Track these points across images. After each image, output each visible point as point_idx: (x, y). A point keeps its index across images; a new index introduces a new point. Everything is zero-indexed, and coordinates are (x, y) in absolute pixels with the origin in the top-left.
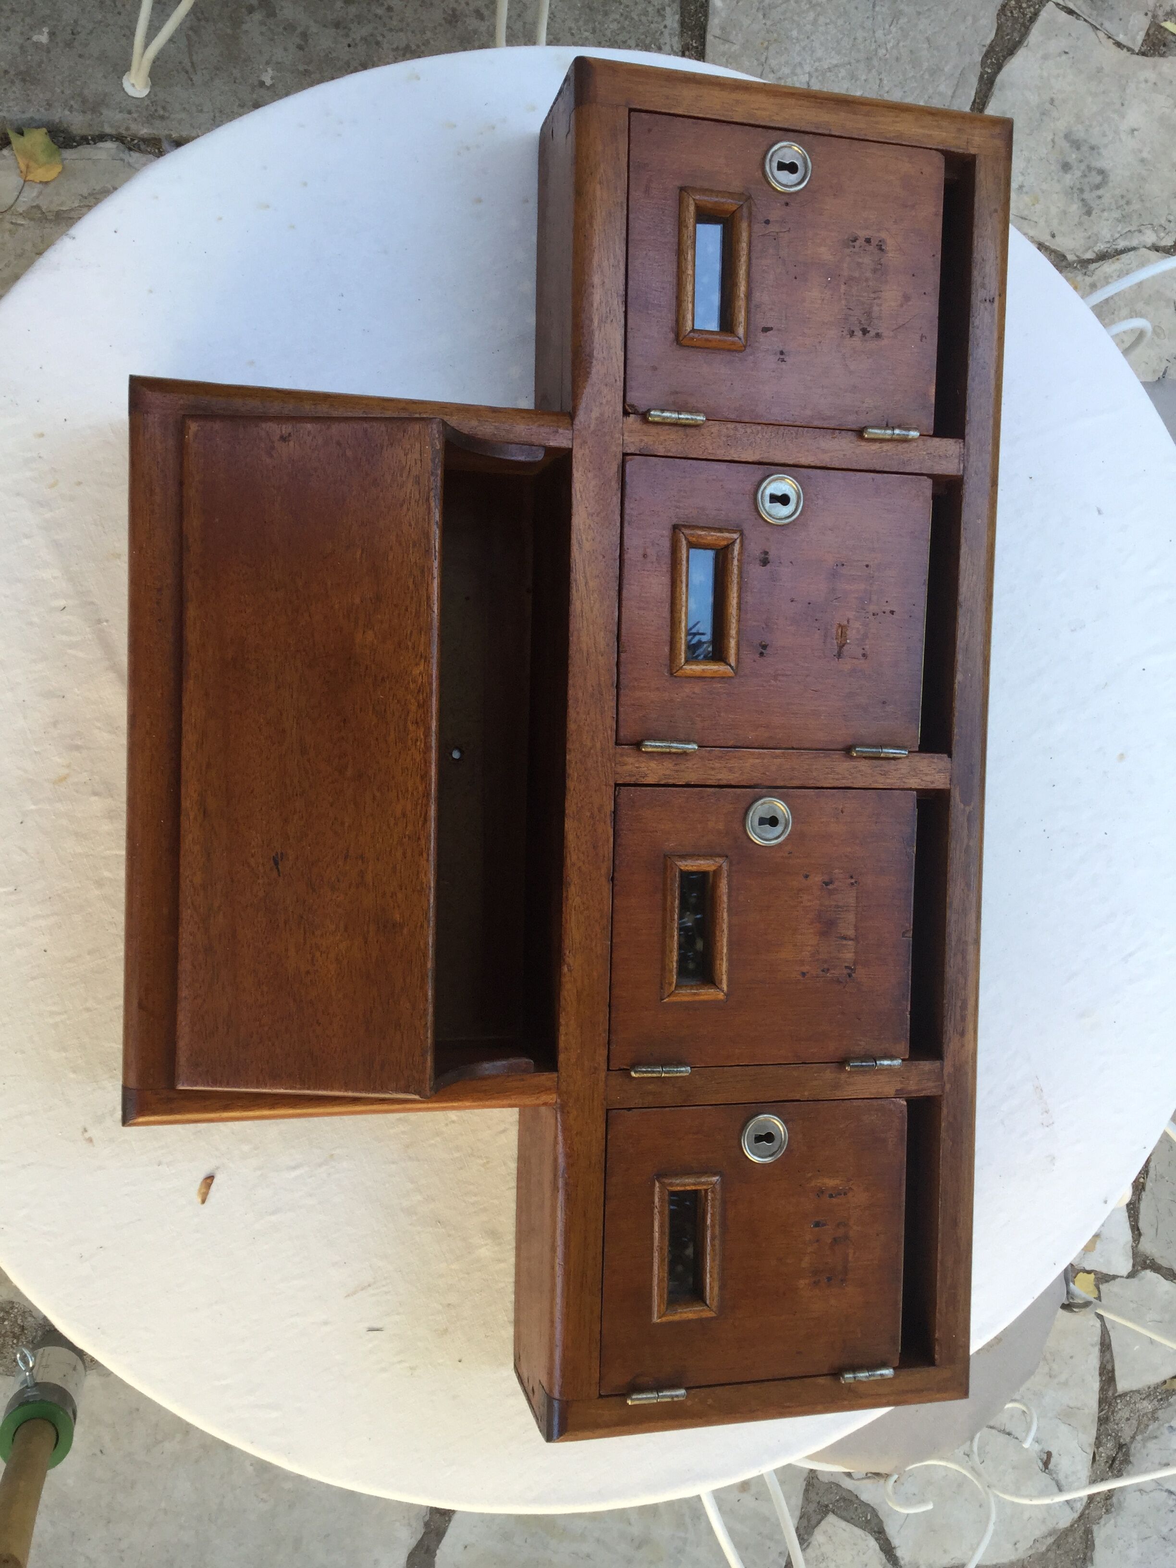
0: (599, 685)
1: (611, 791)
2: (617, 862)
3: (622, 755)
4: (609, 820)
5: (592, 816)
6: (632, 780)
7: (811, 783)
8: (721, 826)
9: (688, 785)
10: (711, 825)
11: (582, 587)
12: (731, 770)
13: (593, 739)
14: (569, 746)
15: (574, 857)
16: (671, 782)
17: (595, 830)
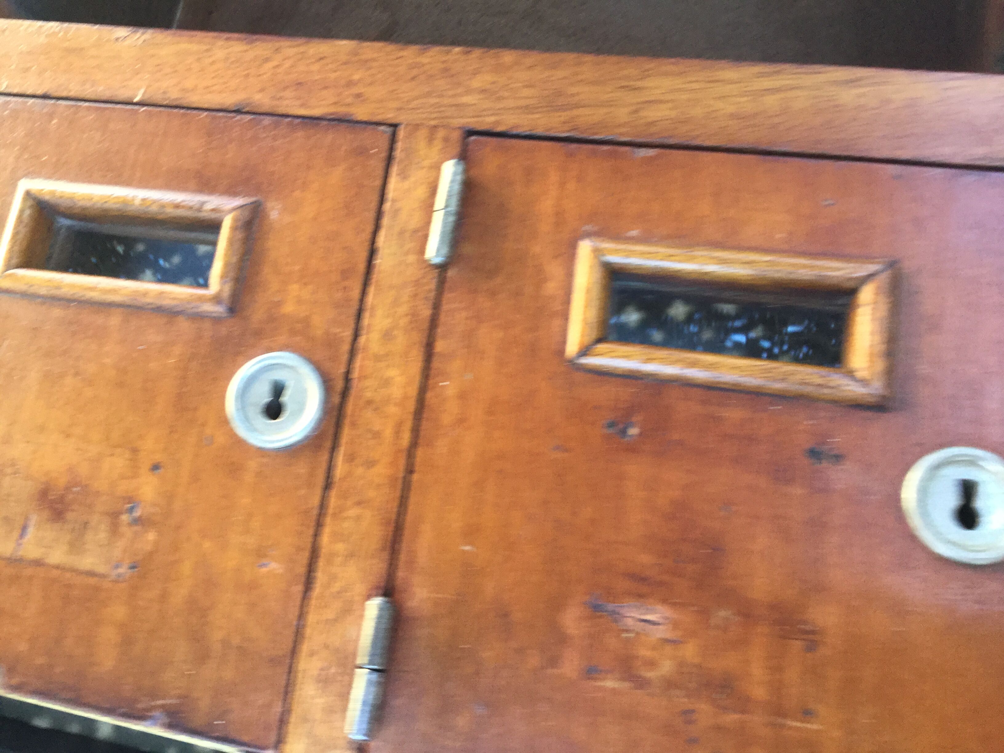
0: (577, 106)
1: (390, 116)
2: (267, 121)
3: (446, 140)
4: (341, 110)
5: (350, 84)
6: (398, 153)
7: (333, 501)
8: (289, 308)
9: (372, 252)
10: (294, 288)
11: (767, 83)
12: (387, 336)
13: (483, 91)
14: (477, 52)
15: (291, 52)
16: (386, 221)
17: (326, 88)
